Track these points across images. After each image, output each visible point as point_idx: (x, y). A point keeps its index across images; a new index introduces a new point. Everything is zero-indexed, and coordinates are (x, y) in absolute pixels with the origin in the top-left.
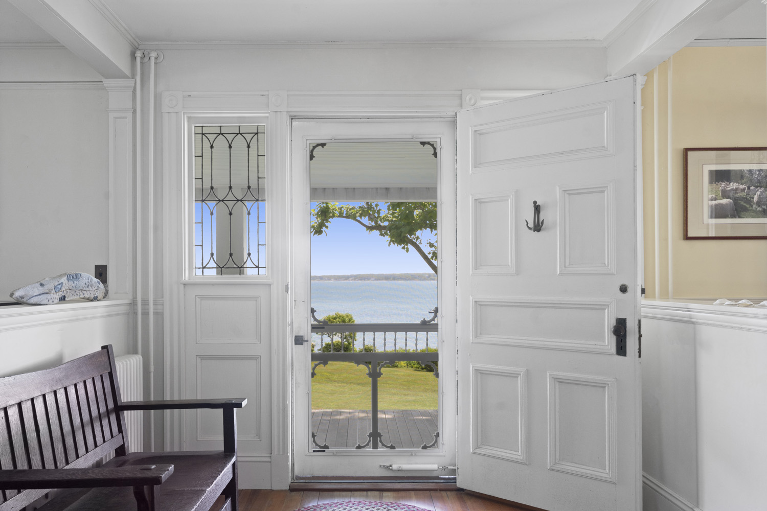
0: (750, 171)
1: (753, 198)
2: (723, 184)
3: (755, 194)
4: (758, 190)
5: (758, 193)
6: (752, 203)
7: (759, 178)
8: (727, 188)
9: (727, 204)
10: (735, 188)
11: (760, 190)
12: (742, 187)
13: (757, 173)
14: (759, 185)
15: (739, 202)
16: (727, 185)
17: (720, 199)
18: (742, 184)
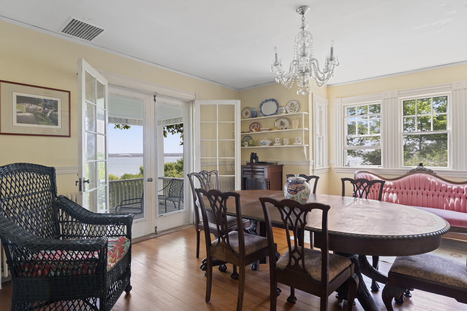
0: (45, 100)
1: (47, 114)
2: (27, 105)
3: (48, 113)
4: (49, 111)
5: (50, 112)
6: (46, 117)
7: (50, 104)
8: (29, 107)
9: (29, 116)
10: (35, 108)
11: (51, 111)
12: (39, 108)
13: (49, 101)
14: (50, 108)
15: (38, 115)
16: (30, 105)
17: (24, 113)
18: (40, 106)
